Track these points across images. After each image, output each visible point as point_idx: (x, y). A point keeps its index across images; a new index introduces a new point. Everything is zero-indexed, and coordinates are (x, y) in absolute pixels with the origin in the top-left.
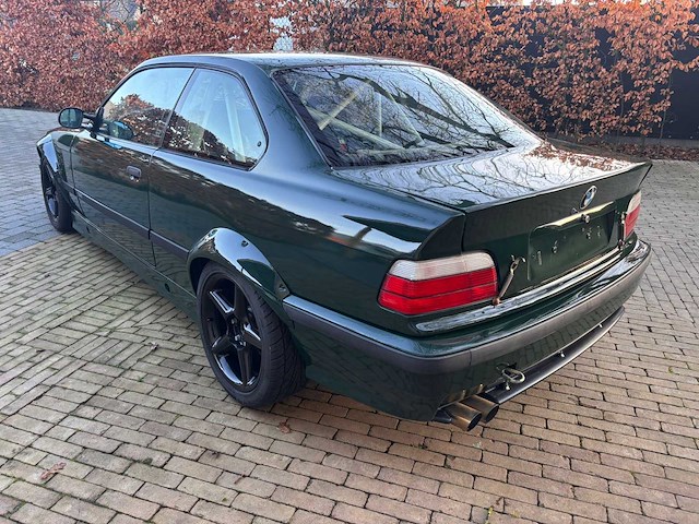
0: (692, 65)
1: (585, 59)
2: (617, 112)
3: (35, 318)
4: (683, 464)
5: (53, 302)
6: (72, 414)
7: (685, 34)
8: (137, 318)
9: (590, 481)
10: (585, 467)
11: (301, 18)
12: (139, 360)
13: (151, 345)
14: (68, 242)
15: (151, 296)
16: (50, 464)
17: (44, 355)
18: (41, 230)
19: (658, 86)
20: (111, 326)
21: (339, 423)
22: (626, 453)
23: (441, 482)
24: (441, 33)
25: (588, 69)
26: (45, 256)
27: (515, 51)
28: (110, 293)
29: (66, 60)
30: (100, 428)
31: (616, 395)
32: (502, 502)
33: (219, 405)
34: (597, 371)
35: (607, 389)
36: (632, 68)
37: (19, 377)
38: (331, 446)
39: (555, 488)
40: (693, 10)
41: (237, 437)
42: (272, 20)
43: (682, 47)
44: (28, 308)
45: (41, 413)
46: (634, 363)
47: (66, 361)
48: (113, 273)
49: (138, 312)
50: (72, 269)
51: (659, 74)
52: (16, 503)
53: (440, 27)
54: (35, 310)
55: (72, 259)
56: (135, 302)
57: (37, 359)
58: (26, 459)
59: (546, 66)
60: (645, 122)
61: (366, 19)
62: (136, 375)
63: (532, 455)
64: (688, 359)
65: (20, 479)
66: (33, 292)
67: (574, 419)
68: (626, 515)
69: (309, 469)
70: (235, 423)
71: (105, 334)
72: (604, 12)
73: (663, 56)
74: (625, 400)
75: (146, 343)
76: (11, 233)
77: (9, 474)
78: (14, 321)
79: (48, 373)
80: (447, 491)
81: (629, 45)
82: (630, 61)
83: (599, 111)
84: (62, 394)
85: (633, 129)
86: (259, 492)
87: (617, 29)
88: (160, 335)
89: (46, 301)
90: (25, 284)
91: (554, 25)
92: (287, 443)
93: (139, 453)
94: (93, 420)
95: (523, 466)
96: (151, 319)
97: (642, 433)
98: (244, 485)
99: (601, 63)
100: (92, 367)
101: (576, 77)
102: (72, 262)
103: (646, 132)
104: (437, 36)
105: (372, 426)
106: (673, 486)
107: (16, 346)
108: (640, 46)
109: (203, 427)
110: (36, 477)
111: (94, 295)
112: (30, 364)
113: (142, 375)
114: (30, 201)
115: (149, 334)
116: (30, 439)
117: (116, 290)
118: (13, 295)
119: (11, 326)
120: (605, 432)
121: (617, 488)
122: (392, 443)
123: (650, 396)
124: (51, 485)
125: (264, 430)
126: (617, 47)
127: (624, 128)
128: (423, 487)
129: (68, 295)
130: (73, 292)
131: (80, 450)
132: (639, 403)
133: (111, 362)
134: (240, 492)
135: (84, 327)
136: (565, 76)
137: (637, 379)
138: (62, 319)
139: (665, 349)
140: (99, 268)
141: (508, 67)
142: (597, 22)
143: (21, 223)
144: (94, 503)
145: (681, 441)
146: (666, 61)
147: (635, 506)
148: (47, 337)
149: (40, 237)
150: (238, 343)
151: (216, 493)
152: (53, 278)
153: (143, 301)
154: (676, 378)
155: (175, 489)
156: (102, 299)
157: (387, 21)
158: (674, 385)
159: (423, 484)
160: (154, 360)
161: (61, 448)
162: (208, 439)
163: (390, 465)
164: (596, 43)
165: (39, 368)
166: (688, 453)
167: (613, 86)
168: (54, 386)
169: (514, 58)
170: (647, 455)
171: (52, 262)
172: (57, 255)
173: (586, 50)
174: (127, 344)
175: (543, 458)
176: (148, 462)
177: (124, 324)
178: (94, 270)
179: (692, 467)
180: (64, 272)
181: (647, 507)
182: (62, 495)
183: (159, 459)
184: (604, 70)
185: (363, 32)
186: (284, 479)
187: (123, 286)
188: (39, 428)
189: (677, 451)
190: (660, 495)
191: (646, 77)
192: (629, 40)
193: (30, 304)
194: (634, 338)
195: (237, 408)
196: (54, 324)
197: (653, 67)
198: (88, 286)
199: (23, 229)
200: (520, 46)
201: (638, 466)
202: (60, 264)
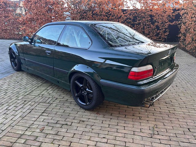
0: (173, 23)
1: (147, 22)
2: (156, 36)
3: (20, 93)
4: (193, 114)
5: (23, 89)
6: (41, 115)
7: (171, 16)
8: (48, 91)
9: (174, 119)
10: (172, 116)
11: (73, 12)
12: (53, 101)
13: (55, 97)
14: (20, 74)
15: (50, 86)
16: (41, 127)
17: (27, 102)
18: (10, 71)
19: (165, 29)
20: (42, 94)
21: (111, 112)
22: (180, 113)
23: (140, 123)
24: (111, 16)
25: (148, 25)
26: (15, 77)
27: (130, 20)
28: (38, 86)
29: (4, 24)
30: (50, 118)
31: (173, 101)
32: (156, 125)
33: (79, 110)
34: (168, 96)
35: (171, 100)
36: (159, 24)
37: (22, 108)
38: (111, 117)
39: (167, 121)
40: (173, 10)
41: (87, 117)
42: (64, 13)
43: (171, 19)
44: (16, 91)
45: (32, 116)
46: (175, 94)
47: (33, 103)
48: (36, 81)
49: (48, 90)
50: (24, 80)
51: (165, 26)
52: (36, 137)
53: (110, 14)
54: (19, 91)
55: (23, 78)
56: (46, 88)
57: (25, 103)
58: (34, 127)
59: (138, 24)
60: (163, 38)
61: (91, 12)
62: (54, 105)
63: (159, 115)
64: (187, 92)
65: (34, 132)
66: (16, 87)
67: (166, 107)
68: (184, 125)
69: (108, 122)
70: (85, 114)
71: (41, 96)
72: (151, 10)
73: (166, 21)
74: (176, 102)
75: (53, 97)
76: (2, 72)
77: (30, 131)
78: (14, 94)
79: (30, 106)
80: (142, 124)
81: (158, 19)
82: (158, 23)
83: (151, 35)
84: (36, 111)
85: (160, 40)
86: (97, 128)
87: (155, 15)
88: (56, 95)
89: (21, 89)
90: (12, 85)
91: (139, 14)
92: (100, 117)
93: (63, 123)
94: (47, 116)
95: (158, 117)
96: (52, 91)
97: (182, 108)
98: (93, 127)
99: (151, 23)
100: (41, 104)
101: (145, 27)
102: (23, 79)
103: (163, 40)
104: (110, 17)
105: (119, 112)
106: (192, 119)
107: (17, 100)
108: (160, 19)
109: (77, 115)
110: (38, 130)
111: (34, 86)
112: (24, 104)
113: (56, 105)
114: (4, 63)
115: (53, 95)
116: (32, 122)
117: (39, 85)
118: (10, 88)
119: (14, 96)
120: (174, 109)
121: (180, 120)
122: (126, 115)
123: (181, 100)
124: (43, 132)
125: (93, 115)
126: (155, 19)
127: (158, 40)
128: (137, 124)
129: (26, 87)
130: (27, 86)
131: (47, 123)
132: (180, 102)
133: (46, 102)
134: (93, 129)
135: (34, 95)
136: (143, 27)
137: (177, 97)
138: (27, 93)
139: (182, 90)
140: (32, 80)
141: (128, 25)
142: (150, 13)
143: (4, 69)
144: (57, 135)
145: (191, 109)
146: (167, 22)
147: (185, 124)
148: (25, 97)
149: (11, 73)
150: (83, 93)
151: (87, 130)
152: (20, 83)
153: (48, 87)
154: (186, 96)
155: (76, 130)
156: (36, 87)
157: (96, 13)
158: (186, 98)
159: (136, 123)
160: (57, 101)
161: (42, 123)
162: (80, 118)
163: (127, 120)
164: (150, 18)
165: (27, 105)
166: (193, 112)
167: (154, 29)
168: (33, 109)
169: (130, 22)
170: (185, 113)
171: (18, 79)
172: (18, 77)
173: (148, 20)
174: (48, 98)
175: (162, 115)
176: (67, 124)
177: (45, 93)
178: (31, 80)
179: (195, 114)
180: (22, 81)
181: (188, 123)
182: (47, 134)
183: (69, 123)
184: (152, 25)
185: (90, 16)
186: (102, 125)
187: (41, 84)
188: (34, 119)
189: (191, 111)
190: (190, 121)
191: (163, 27)
192: (158, 17)
193: (16, 90)
194: (174, 88)
195: (84, 111)
196: (26, 94)
197: (164, 24)
198: (31, 84)
199: (5, 71)
200: (131, 19)
201: (184, 115)
202: (20, 79)
